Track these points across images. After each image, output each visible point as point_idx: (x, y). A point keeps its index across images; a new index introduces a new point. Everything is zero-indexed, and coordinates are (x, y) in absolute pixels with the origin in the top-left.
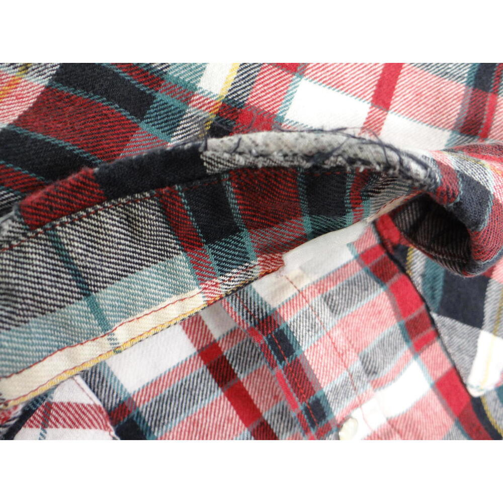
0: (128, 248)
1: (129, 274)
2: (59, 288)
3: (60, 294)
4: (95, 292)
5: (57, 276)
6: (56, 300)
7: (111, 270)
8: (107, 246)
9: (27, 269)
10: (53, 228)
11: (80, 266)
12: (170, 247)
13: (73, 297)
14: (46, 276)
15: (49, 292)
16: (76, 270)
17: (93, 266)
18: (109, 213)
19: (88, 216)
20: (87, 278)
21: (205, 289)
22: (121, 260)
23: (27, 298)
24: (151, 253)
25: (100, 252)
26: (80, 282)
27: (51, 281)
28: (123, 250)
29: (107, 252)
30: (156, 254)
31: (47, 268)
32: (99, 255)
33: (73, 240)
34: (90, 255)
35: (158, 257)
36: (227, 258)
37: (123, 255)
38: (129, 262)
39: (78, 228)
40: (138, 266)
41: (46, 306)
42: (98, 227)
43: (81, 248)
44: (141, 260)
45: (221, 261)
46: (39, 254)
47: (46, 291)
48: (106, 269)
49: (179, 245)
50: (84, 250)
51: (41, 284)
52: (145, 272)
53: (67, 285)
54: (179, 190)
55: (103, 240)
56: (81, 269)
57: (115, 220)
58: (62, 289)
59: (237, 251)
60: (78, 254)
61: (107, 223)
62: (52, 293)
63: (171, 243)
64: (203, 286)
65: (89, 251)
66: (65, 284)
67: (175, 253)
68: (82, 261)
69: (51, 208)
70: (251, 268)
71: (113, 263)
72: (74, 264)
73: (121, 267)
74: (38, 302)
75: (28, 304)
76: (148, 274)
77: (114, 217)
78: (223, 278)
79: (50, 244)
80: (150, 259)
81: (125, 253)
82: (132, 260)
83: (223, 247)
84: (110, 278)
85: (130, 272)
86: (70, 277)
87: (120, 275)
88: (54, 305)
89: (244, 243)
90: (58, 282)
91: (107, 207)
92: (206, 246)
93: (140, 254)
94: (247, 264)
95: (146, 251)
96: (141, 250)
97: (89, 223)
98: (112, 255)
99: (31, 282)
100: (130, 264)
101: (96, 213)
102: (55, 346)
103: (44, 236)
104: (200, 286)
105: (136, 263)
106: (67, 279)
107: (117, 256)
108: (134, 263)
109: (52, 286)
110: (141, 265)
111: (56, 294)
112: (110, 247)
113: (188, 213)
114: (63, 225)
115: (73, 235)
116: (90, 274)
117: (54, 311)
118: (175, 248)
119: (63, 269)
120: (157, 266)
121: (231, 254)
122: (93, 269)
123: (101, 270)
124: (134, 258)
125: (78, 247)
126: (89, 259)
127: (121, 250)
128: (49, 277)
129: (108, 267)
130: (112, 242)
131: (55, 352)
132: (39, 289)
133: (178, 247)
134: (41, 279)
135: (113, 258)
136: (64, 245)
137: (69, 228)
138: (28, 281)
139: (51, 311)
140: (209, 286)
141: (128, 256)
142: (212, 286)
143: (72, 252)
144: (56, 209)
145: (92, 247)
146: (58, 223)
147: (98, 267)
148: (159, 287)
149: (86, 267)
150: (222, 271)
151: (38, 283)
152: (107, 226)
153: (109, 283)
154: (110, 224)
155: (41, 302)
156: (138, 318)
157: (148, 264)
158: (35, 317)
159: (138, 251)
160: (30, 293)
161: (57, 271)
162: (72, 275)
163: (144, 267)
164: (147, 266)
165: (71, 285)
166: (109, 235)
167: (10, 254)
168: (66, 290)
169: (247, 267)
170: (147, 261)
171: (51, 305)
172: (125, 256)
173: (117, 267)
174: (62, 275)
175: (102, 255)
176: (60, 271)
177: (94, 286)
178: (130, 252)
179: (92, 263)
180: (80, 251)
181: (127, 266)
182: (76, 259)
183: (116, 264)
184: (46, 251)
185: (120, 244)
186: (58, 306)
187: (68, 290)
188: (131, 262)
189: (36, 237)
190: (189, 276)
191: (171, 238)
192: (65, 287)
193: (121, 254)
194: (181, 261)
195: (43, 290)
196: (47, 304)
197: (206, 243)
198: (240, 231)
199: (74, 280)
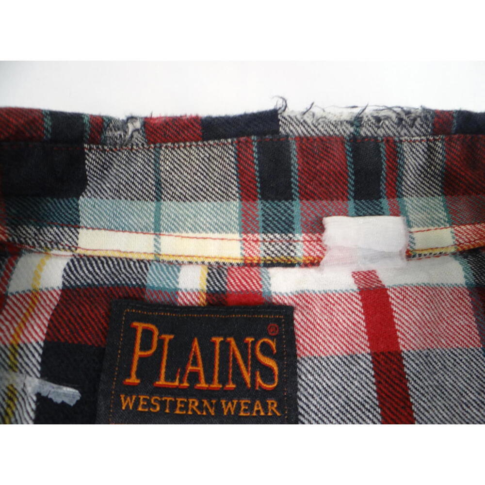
0: (201, 181)
1: (193, 201)
2: (143, 187)
3: (142, 191)
4: (164, 200)
5: (146, 179)
6: (138, 193)
7: (182, 191)
8: (186, 172)
9: (132, 166)
10: (160, 148)
11: (163, 178)
12: (231, 192)
13: (148, 197)
14: (139, 175)
15: (136, 186)
16: (159, 180)
17: (171, 182)
18: (198, 149)
19: (184, 147)
20: (164, 189)
21: (245, 239)
22: (192, 187)
23: (122, 184)
24: (216, 192)
25: (180, 174)
26: (158, 189)
27: (141, 180)
28: (197, 181)
29: (185, 176)
30: (220, 194)
31: (143, 171)
32: (179, 176)
33: (167, 160)
34: (173, 174)
35: (219, 197)
36: (273, 219)
37: (195, 185)
38: (197, 192)
39: (175, 153)
40: (202, 198)
41: (129, 194)
42: (187, 156)
43: (169, 167)
44: (207, 194)
45: (267, 219)
46: (144, 160)
47: (135, 185)
48: (178, 189)
49: (239, 194)
50: (171, 169)
51: (134, 179)
52: (205, 204)
53: (150, 187)
54: (254, 140)
55: (186, 166)
56: (163, 181)
57: (200, 156)
58: (145, 188)
59: (285, 216)
60: (166, 169)
61: (193, 156)
62: (138, 188)
63: (234, 189)
64: (245, 236)
65: (174, 171)
66: (148, 186)
67: (233, 199)
68: (166, 175)
69: (165, 134)
70: (295, 241)
71: (186, 187)
72: (160, 175)
73: (190, 194)
74: (127, 189)
75: (120, 188)
76: (205, 206)
77: (200, 154)
78: (264, 236)
79: (153, 156)
80: (213, 197)
81: (197, 183)
82: (200, 192)
83: (273, 207)
84: (178, 196)
85: (194, 199)
86: (154, 183)
87: (186, 198)
88: (135, 196)
89: (293, 212)
90: (145, 183)
91: (199, 145)
92: (259, 202)
93: (208, 190)
94: (291, 235)
95: (213, 189)
96: (209, 186)
97: (183, 152)
98: (187, 180)
99: (130, 175)
100: (197, 194)
101: (190, 147)
102: (122, 227)
103: (152, 150)
104: (242, 235)
105: (202, 196)
106: (151, 183)
107: (190, 183)
108: (200, 194)
109: (139, 183)
110: (205, 198)
111: (140, 190)
112: (188, 173)
113: (255, 161)
114: (166, 147)
115: (169, 156)
116: (167, 187)
117: (134, 200)
118: (234, 195)
119: (152, 176)
120: (215, 204)
121: (278, 216)
122: (170, 184)
123: (175, 188)
124: (202, 190)
125: (168, 165)
126: (171, 177)
127: (195, 179)
128: (141, 177)
129: (181, 188)
130: (191, 170)
131: (119, 231)
132: (131, 182)
133: (237, 195)
134: (136, 175)
135: (187, 183)
136: (160, 159)
137: (169, 151)
138: (128, 173)
139: (132, 199)
140: (250, 239)
141: (199, 187)
142: (253, 241)
143: (163, 166)
144: (168, 135)
145: (177, 169)
146: (165, 145)
147: (174, 185)
148: (208, 219)
149: (166, 181)
150: (265, 229)
151: (133, 178)
152: (193, 158)
153: (175, 199)
154: (195, 157)
155: (128, 190)
156: (182, 237)
157: (210, 199)
158: (120, 198)
159: (207, 187)
160: (125, 181)
161: (148, 175)
162: (156, 182)
163: (205, 201)
164: (208, 201)
165: (151, 189)
166: (191, 164)
167: (129, 153)
168: (147, 190)
169: (291, 238)
170: (210, 197)
171: (133, 195)
172: (197, 186)
173: (188, 191)
174: (150, 179)
175: (180, 177)
176: (149, 176)
177: (165, 196)
178: (202, 185)
179: (172, 180)
180: (168, 168)
181: (194, 194)
182: (163, 172)
183: (187, 189)
184: (148, 160)
185: (196, 175)
186: (137, 198)
187: (148, 191)
188: (199, 193)
189: (148, 150)
190: (235, 220)
191: (235, 185)
192: (147, 188)
193: (194, 183)
194: (234, 206)
195: (133, 183)
196: (131, 193)
197: (260, 199)
198: (293, 199)
199: (155, 186)
